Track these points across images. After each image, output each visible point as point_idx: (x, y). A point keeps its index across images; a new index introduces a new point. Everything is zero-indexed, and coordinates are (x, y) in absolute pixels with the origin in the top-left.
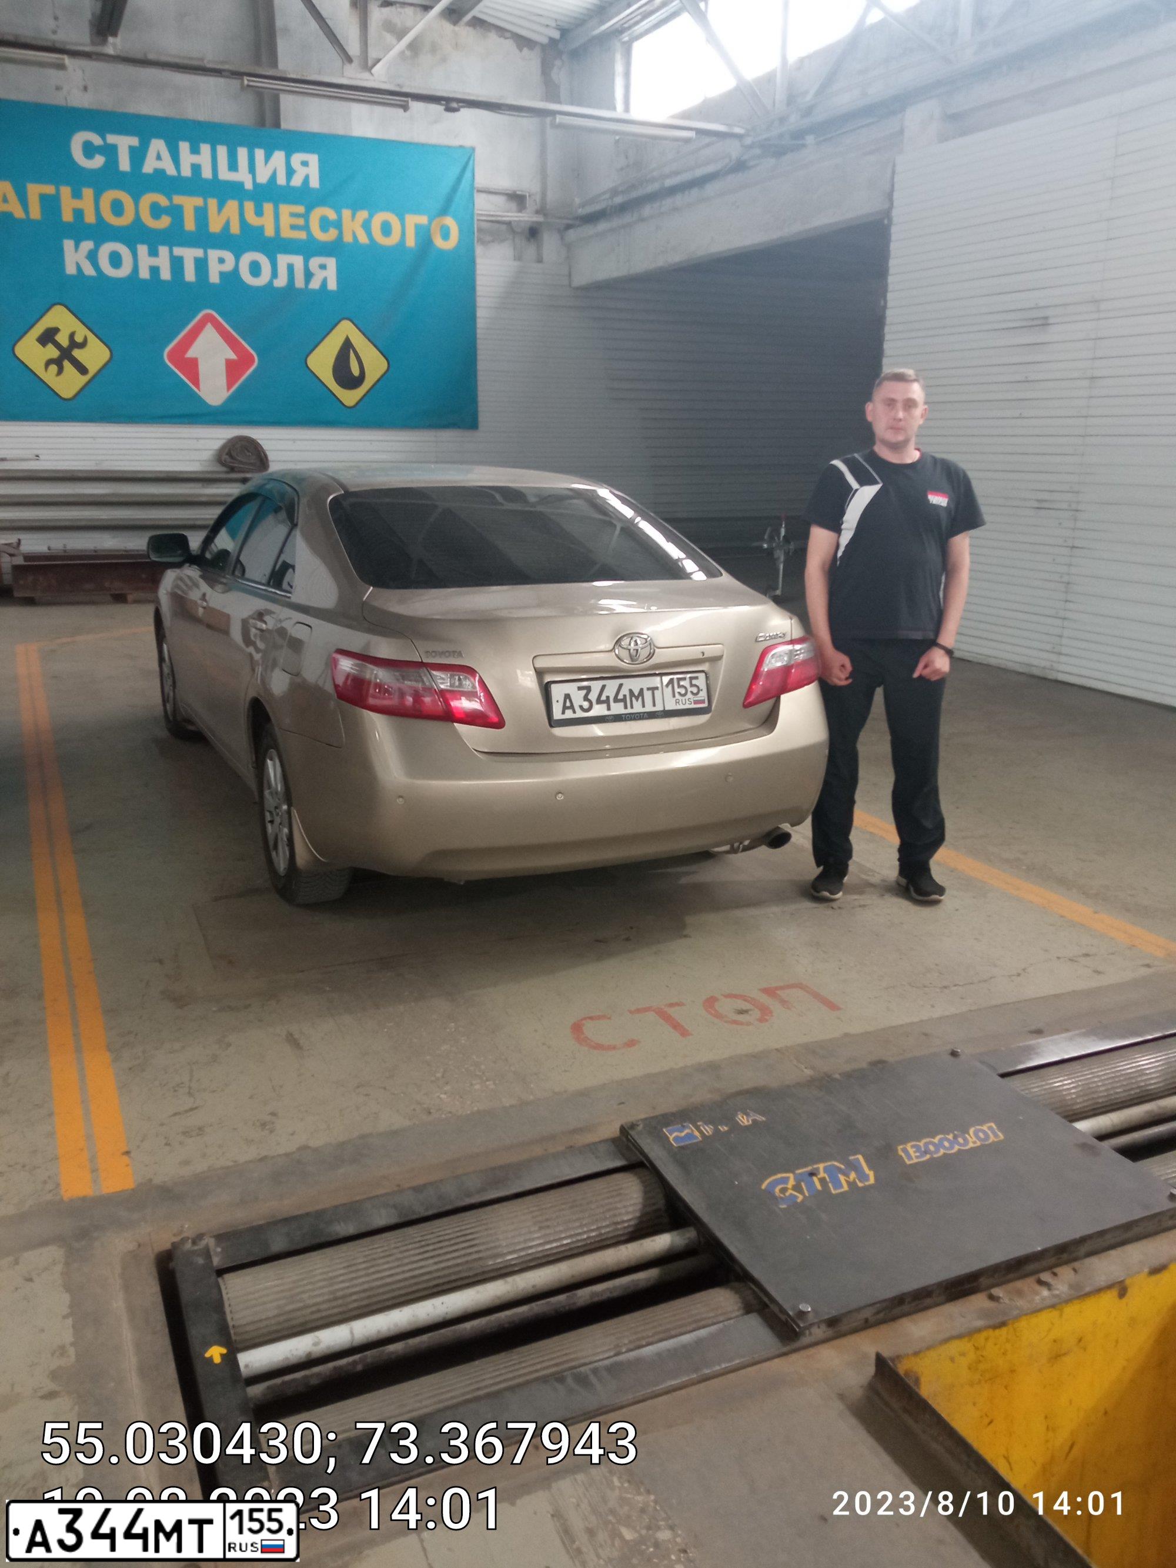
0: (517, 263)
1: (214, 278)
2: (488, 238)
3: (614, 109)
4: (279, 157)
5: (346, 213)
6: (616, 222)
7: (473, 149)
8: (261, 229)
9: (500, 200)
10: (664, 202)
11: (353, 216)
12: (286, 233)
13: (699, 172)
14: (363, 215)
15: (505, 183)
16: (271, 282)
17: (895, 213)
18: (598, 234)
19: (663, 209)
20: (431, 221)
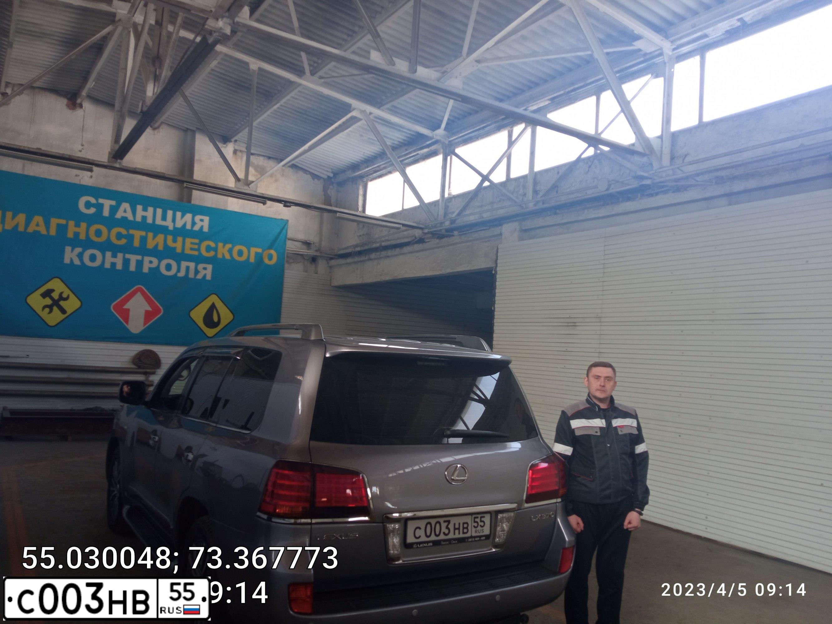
0: (305, 273)
1: (146, 270)
2: (291, 261)
3: (358, 211)
4: (189, 216)
5: (220, 245)
6: (357, 259)
7: (287, 221)
8: (175, 248)
9: (298, 244)
10: (382, 253)
11: (224, 247)
12: (188, 251)
13: (399, 242)
14: (229, 246)
15: (301, 237)
16: (176, 274)
17: (498, 269)
18: (347, 264)
19: (381, 256)
20: (263, 251)
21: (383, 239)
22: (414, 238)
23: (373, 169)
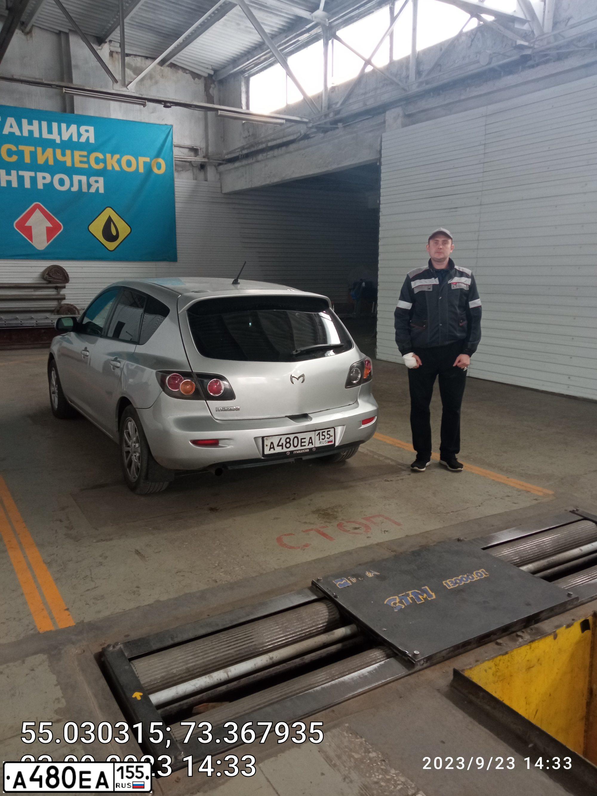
0: (195, 181)
1: (40, 186)
2: (180, 169)
3: (242, 108)
4: (73, 128)
5: (108, 156)
6: (244, 162)
7: (172, 126)
8: (65, 162)
9: (186, 151)
10: (268, 153)
11: (112, 158)
12: (78, 165)
13: (285, 140)
14: (117, 156)
15: (188, 143)
16: (70, 189)
17: (382, 160)
18: (235, 168)
19: (268, 156)
20: (151, 160)
21: (269, 138)
22: (299, 134)
23: (254, 62)
